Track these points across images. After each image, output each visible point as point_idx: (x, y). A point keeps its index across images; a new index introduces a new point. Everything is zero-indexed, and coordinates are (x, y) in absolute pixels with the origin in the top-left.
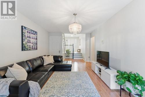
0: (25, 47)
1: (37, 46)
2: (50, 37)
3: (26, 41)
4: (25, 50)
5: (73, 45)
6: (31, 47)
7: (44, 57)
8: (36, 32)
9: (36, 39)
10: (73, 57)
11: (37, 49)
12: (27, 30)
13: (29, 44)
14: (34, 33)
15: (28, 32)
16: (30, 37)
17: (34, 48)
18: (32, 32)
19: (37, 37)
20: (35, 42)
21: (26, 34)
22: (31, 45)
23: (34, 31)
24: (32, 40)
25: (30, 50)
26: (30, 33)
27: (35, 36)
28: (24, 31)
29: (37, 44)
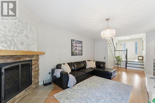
0: (73, 53)
1: (82, 53)
2: (96, 43)
3: (74, 49)
4: (73, 55)
5: (127, 51)
6: (77, 53)
7: (87, 62)
8: (81, 42)
9: (82, 47)
10: (126, 66)
11: (82, 55)
12: (74, 42)
13: (76, 51)
14: (80, 42)
15: (75, 43)
16: (77, 46)
17: (80, 54)
18: (78, 42)
19: (82, 45)
20: (81, 49)
21: (74, 45)
22: (78, 52)
23: (79, 41)
24: (78, 48)
25: (76, 55)
26: (76, 43)
27: (80, 45)
28: (73, 43)
29: (82, 51)
